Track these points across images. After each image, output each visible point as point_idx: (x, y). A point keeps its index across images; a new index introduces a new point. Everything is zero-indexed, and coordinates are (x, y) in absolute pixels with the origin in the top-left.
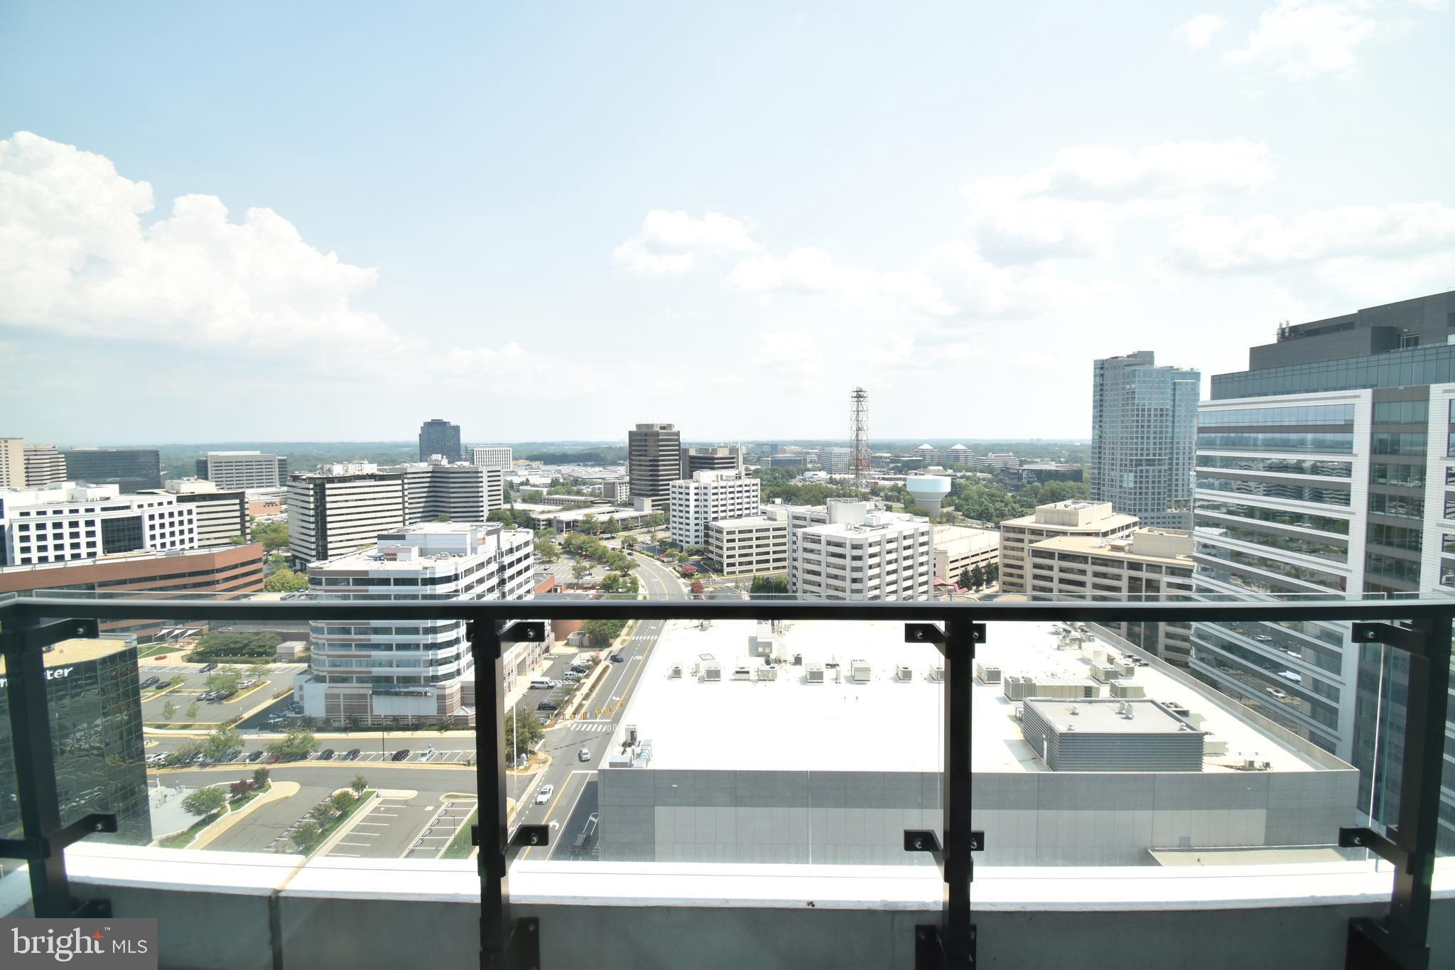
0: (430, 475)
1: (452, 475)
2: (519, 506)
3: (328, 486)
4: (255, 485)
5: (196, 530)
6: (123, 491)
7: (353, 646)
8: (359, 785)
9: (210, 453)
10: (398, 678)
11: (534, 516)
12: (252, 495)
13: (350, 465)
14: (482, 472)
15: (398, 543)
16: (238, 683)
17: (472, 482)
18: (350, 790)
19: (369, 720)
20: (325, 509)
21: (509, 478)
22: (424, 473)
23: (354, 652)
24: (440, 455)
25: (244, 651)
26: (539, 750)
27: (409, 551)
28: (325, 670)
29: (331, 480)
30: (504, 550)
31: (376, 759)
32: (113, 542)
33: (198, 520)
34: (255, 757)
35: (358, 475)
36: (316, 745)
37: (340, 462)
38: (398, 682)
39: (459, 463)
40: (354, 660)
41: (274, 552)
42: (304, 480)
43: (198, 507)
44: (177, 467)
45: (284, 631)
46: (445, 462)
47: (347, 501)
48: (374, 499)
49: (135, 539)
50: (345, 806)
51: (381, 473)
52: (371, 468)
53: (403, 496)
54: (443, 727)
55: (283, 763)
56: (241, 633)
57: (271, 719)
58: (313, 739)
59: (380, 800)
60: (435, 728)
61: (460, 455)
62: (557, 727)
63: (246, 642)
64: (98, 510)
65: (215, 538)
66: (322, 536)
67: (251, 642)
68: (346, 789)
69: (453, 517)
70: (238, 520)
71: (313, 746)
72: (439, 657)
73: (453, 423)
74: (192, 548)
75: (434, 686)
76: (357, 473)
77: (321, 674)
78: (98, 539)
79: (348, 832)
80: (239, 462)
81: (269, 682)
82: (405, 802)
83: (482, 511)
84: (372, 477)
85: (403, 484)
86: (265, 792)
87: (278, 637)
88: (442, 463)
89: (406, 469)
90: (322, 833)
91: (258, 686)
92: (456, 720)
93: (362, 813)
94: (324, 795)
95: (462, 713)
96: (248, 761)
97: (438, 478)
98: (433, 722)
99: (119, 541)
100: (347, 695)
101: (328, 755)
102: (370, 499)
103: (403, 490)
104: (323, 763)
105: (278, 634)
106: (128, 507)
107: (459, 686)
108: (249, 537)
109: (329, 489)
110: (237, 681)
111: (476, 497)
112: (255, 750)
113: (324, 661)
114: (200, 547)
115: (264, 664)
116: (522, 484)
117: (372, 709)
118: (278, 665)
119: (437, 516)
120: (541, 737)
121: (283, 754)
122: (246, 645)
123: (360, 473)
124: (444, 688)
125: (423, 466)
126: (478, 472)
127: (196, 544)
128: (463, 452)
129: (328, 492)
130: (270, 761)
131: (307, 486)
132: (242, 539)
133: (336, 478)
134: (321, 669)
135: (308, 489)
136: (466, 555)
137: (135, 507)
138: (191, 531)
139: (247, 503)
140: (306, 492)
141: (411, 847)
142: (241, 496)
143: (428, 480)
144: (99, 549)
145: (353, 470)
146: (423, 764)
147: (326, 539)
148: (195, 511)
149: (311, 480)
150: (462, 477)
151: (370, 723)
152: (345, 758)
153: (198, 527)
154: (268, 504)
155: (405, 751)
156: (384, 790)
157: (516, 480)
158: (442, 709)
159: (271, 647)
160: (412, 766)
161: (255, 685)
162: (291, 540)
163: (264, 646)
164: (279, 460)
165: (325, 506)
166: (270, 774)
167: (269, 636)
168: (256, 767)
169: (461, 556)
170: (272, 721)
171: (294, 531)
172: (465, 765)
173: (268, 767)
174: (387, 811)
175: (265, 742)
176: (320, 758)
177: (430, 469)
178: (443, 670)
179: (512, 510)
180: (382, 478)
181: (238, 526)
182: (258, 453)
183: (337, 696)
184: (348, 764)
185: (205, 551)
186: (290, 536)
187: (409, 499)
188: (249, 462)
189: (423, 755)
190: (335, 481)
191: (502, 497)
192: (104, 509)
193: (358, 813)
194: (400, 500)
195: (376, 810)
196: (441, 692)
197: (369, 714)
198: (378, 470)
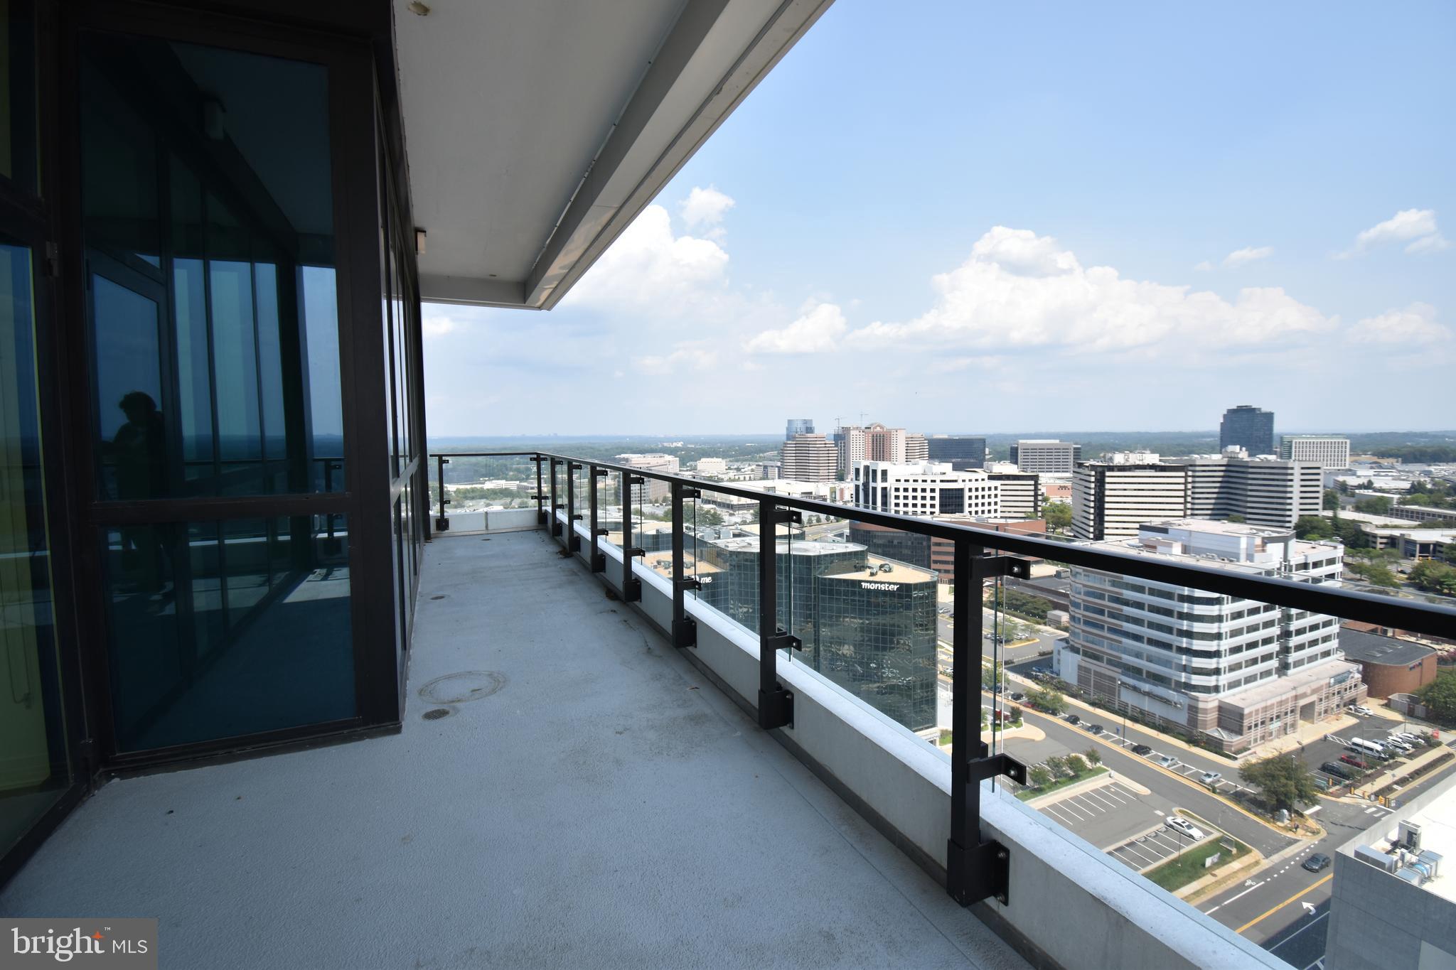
0: (1223, 468)
1: (1251, 470)
2: (1347, 515)
3: (1108, 474)
4: (1053, 470)
5: (999, 503)
6: (956, 468)
7: (1106, 628)
8: (1094, 757)
9: (1021, 441)
10: (1148, 673)
11: (1368, 529)
12: (1045, 478)
13: (1131, 455)
14: (1292, 468)
15: (1160, 537)
16: (1015, 634)
17: (1278, 480)
18: (1084, 758)
19: (1117, 704)
20: (1104, 496)
21: (1341, 478)
22: (1216, 466)
23: (1106, 634)
24: (1238, 447)
25: (1024, 608)
26: (1311, 816)
27: (1170, 545)
28: (1079, 642)
29: (1111, 469)
30: (1293, 563)
31: (1117, 742)
32: (946, 505)
33: (1002, 496)
34: (1017, 697)
35: (1138, 465)
36: (1065, 706)
37: (1121, 451)
38: (1147, 676)
39: (1262, 456)
40: (1106, 641)
41: (1060, 530)
42: (1087, 467)
43: (1001, 485)
44: (1000, 452)
45: (1055, 600)
46: (1243, 455)
47: (1125, 490)
48: (1153, 490)
49: (959, 505)
50: (1077, 772)
51: (1163, 464)
52: (1153, 459)
53: (1185, 490)
54: (1192, 741)
55: (1036, 710)
56: (1022, 593)
57: (1034, 671)
58: (1061, 700)
59: (1113, 781)
60: (1184, 738)
61: (1271, 446)
62: (1343, 800)
63: (1024, 601)
64: (938, 481)
65: (1015, 512)
66: (1100, 521)
67: (1028, 603)
68: (1080, 755)
69: (1250, 519)
70: (1032, 499)
71: (1061, 706)
72: (1194, 665)
73: (1265, 409)
74: (996, 517)
75: (1186, 694)
76: (1138, 463)
77: (1076, 645)
78: (937, 502)
79: (1078, 794)
80: (1041, 449)
81: (1038, 640)
82: (1136, 795)
83: (1290, 516)
84: (1153, 467)
85: (1186, 477)
86: (1017, 727)
87: (1050, 605)
88: (1240, 456)
89: (1195, 461)
90: (1056, 783)
91: (1029, 641)
92: (1208, 739)
93: (1094, 783)
94: (1062, 753)
95: (1216, 735)
96: (1010, 698)
97: (1234, 474)
98: (1182, 731)
99: (949, 505)
100: (1097, 672)
101: (1074, 720)
102: (1149, 490)
103: (1186, 483)
104: (1068, 725)
105: (1050, 601)
106: (956, 481)
107: (1216, 704)
108: (1040, 514)
109: (1109, 477)
110: (1014, 631)
111: (1284, 498)
112: (1019, 691)
113: (1079, 634)
114: (1001, 517)
115: (1035, 623)
116: (1360, 487)
117: (1119, 694)
118: (1048, 628)
119: (1228, 515)
120: (1314, 802)
121: (1037, 703)
122: (1024, 604)
123: (1141, 463)
124: (1196, 699)
125: (1216, 458)
126: (1287, 468)
127: (999, 514)
128: (1276, 443)
129: (1107, 480)
130: (1027, 705)
131: (1088, 472)
132: (1034, 515)
133: (1116, 466)
134: (1076, 641)
135: (1090, 476)
136: (1238, 561)
137: (960, 481)
138: (996, 503)
139: (1040, 484)
140: (1087, 478)
141: (1133, 838)
142: (1035, 478)
143: (1222, 474)
144: (937, 510)
145: (1134, 459)
146: (1163, 768)
147: (1103, 525)
148: (1000, 488)
149: (1093, 467)
150: (1265, 473)
151: (1117, 707)
152: (1088, 729)
153: (1001, 501)
154: (1062, 488)
155: (1146, 747)
156: (1117, 773)
157: (1352, 481)
158: (1193, 721)
159: (1044, 611)
160: (1150, 765)
161: (1027, 639)
162: (1073, 521)
163: (1038, 609)
164: (1075, 449)
165: (1104, 493)
166: (1023, 715)
167: (1043, 601)
168: (1013, 704)
169: (1231, 561)
170: (1034, 673)
171: (1077, 513)
172: (1209, 789)
173: (1022, 708)
174: (1116, 793)
175: (1025, 687)
176: (1067, 720)
177: (1225, 461)
178: (1197, 680)
179: (1334, 519)
180: (1163, 469)
181: (1032, 504)
182: (1057, 441)
183: (1087, 670)
184: (1090, 735)
185: (1003, 521)
186: (1074, 518)
187: (1193, 493)
188: (1049, 450)
189: (1165, 760)
190: (1116, 469)
191: (1320, 501)
192: (942, 481)
193: (1089, 782)
194: (1182, 494)
195: (1106, 787)
196: (1193, 703)
197: (1117, 698)
198: (1160, 460)
